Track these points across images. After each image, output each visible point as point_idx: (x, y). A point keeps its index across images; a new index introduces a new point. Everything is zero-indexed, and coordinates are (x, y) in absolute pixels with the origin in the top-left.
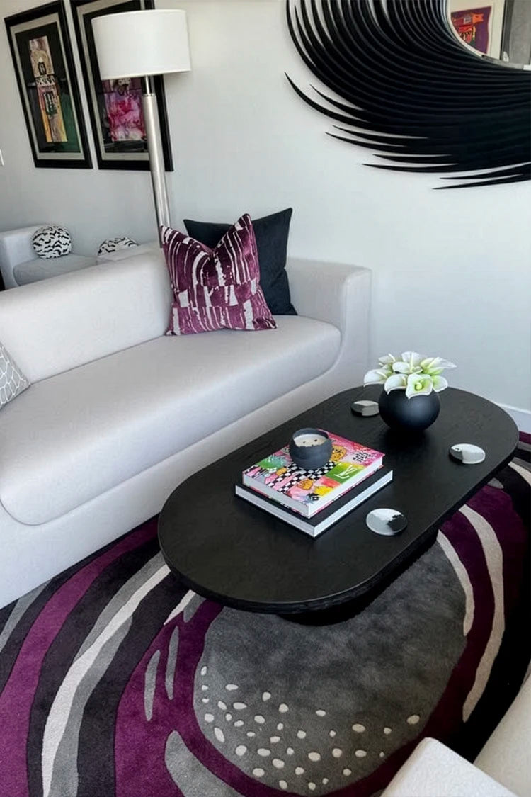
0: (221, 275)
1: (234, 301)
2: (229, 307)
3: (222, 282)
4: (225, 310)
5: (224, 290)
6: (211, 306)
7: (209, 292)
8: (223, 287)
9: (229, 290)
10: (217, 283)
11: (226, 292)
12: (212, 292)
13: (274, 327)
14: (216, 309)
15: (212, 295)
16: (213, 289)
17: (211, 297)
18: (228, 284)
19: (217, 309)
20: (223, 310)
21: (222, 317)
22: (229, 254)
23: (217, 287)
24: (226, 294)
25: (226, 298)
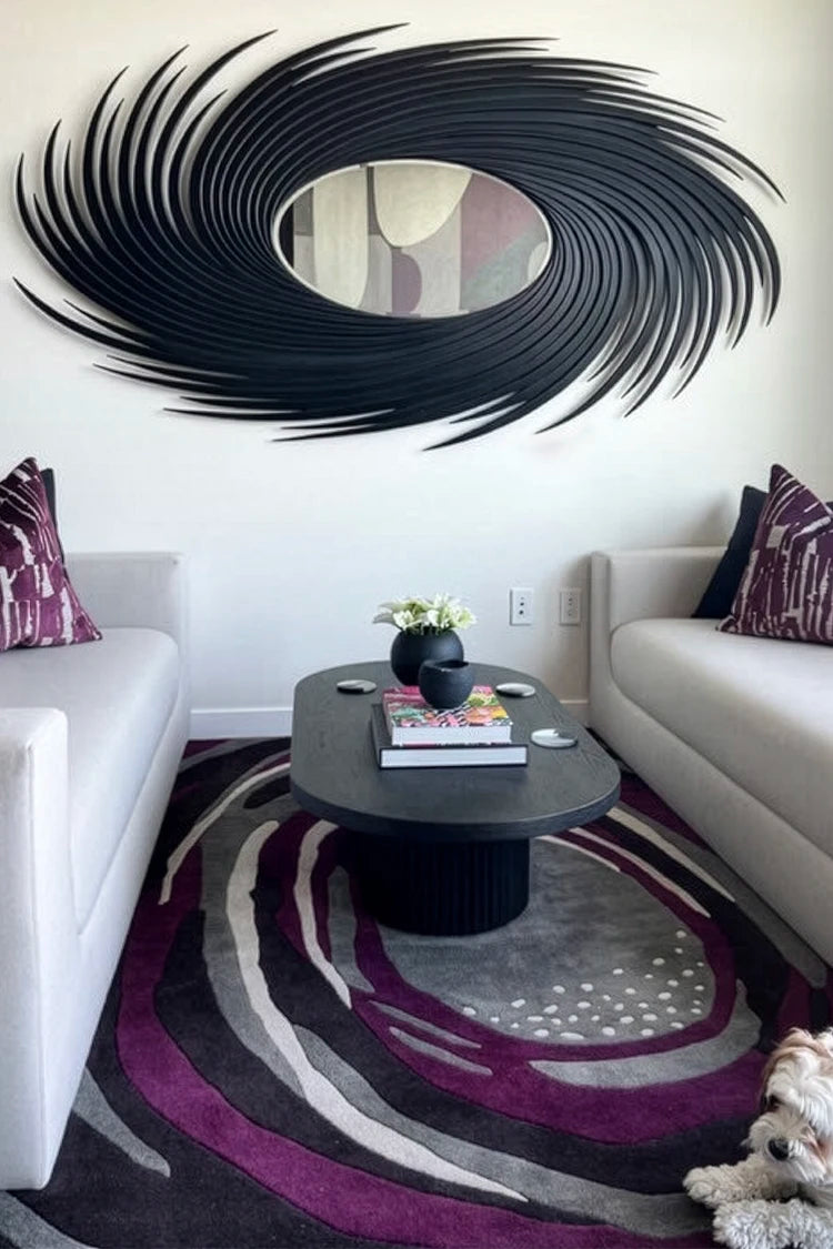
0: (27, 546)
1: (48, 591)
2: (42, 600)
3: (29, 559)
4: (35, 605)
5: (33, 572)
6: (12, 600)
7: (9, 577)
8: (32, 567)
9: (40, 570)
10: (22, 560)
11: (37, 573)
12: (14, 576)
13: (98, 637)
14: (20, 605)
15: (16, 580)
16: (15, 572)
17: (13, 586)
18: (37, 561)
19: (23, 605)
20: (33, 606)
21: (30, 619)
22: (29, 515)
23: (23, 568)
24: (38, 578)
25: (38, 586)
